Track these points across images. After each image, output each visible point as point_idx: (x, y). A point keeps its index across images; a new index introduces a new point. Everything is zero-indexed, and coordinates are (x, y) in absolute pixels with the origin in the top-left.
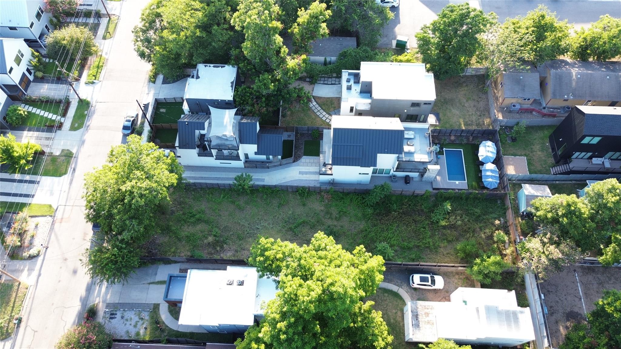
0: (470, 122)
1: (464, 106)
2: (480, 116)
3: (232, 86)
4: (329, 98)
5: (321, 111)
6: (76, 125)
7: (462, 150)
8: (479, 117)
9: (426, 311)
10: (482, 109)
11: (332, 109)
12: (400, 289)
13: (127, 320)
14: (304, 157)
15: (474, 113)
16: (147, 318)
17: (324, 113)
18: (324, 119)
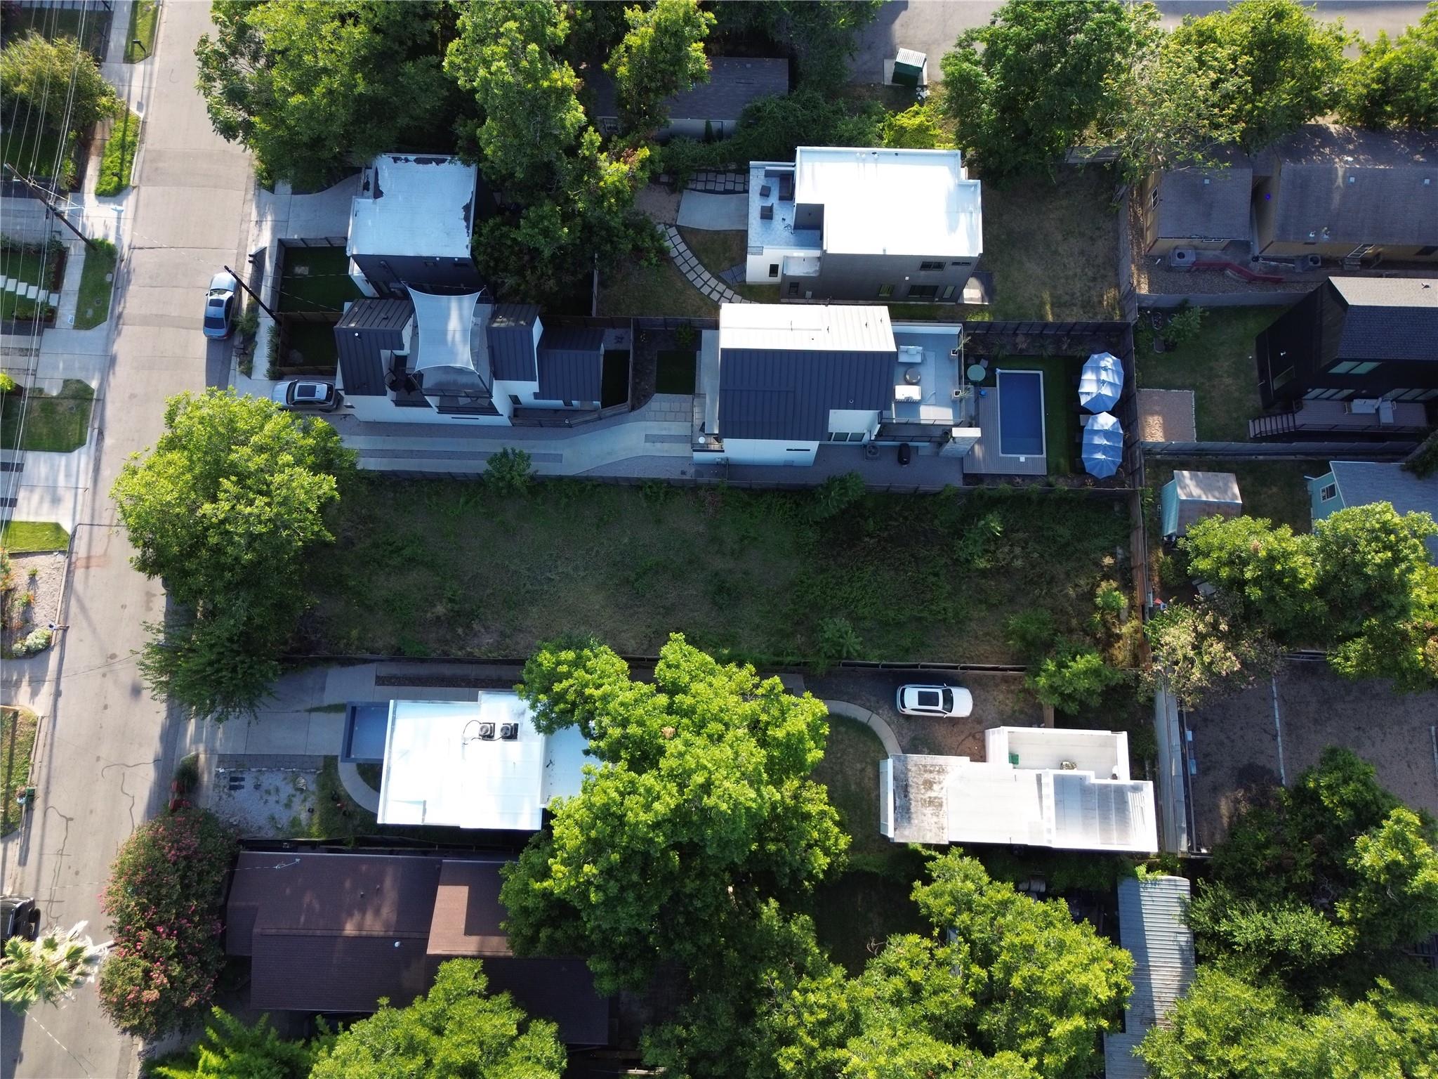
0: (1067, 298)
1: (1056, 252)
2: (1094, 279)
3: (467, 219)
4: (718, 232)
5: (700, 269)
6: (90, 313)
7: (1041, 373)
8: (1091, 284)
9: (927, 776)
10: (1100, 260)
11: (725, 264)
12: (875, 717)
13: (268, 792)
14: (657, 396)
15: (1078, 270)
16: (313, 787)
17: (706, 276)
18: (706, 290)
